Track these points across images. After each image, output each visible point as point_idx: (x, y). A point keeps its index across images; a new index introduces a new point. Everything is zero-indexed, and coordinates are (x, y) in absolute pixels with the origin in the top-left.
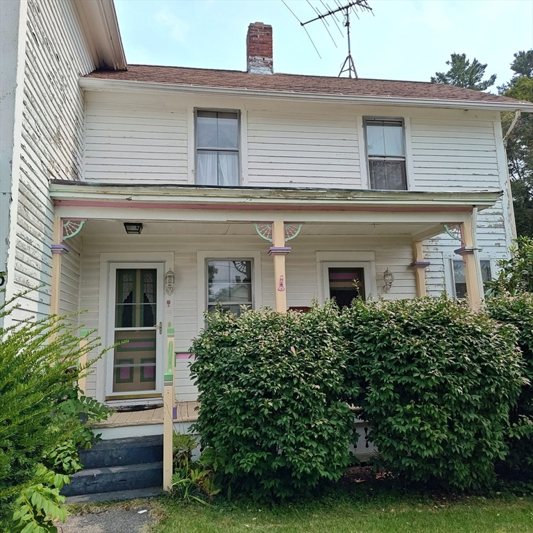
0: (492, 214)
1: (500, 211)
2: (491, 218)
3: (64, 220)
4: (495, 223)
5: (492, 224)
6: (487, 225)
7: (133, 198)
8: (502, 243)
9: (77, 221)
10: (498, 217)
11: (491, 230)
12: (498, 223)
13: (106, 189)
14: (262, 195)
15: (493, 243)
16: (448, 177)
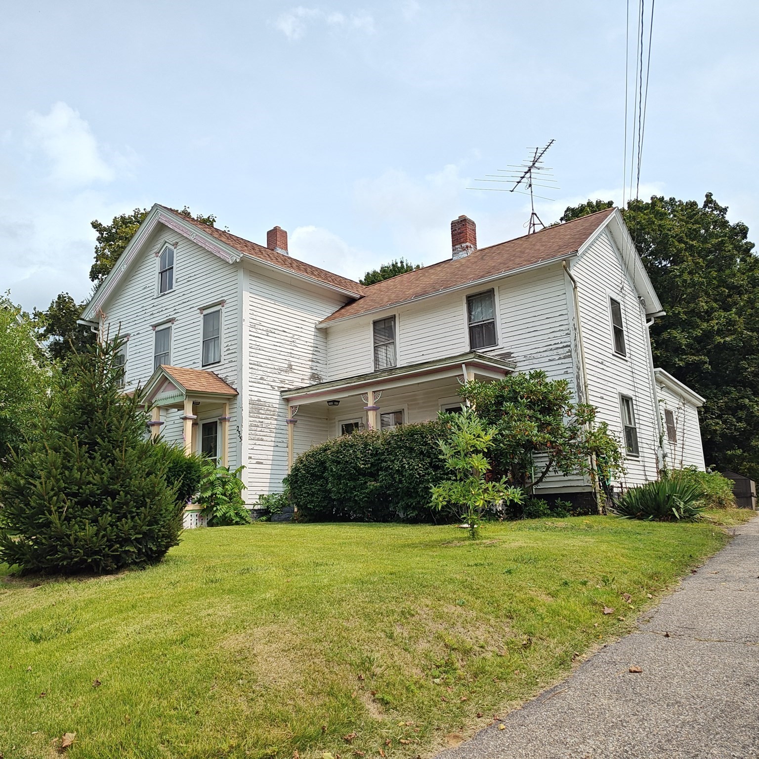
0: (562, 348)
1: (569, 344)
2: (561, 351)
3: (292, 407)
4: (564, 355)
5: (562, 356)
6: (557, 357)
7: (308, 393)
8: (570, 370)
9: (296, 407)
10: (567, 349)
11: (560, 362)
12: (567, 354)
13: (298, 391)
14: (355, 381)
15: (563, 372)
16: (527, 325)
